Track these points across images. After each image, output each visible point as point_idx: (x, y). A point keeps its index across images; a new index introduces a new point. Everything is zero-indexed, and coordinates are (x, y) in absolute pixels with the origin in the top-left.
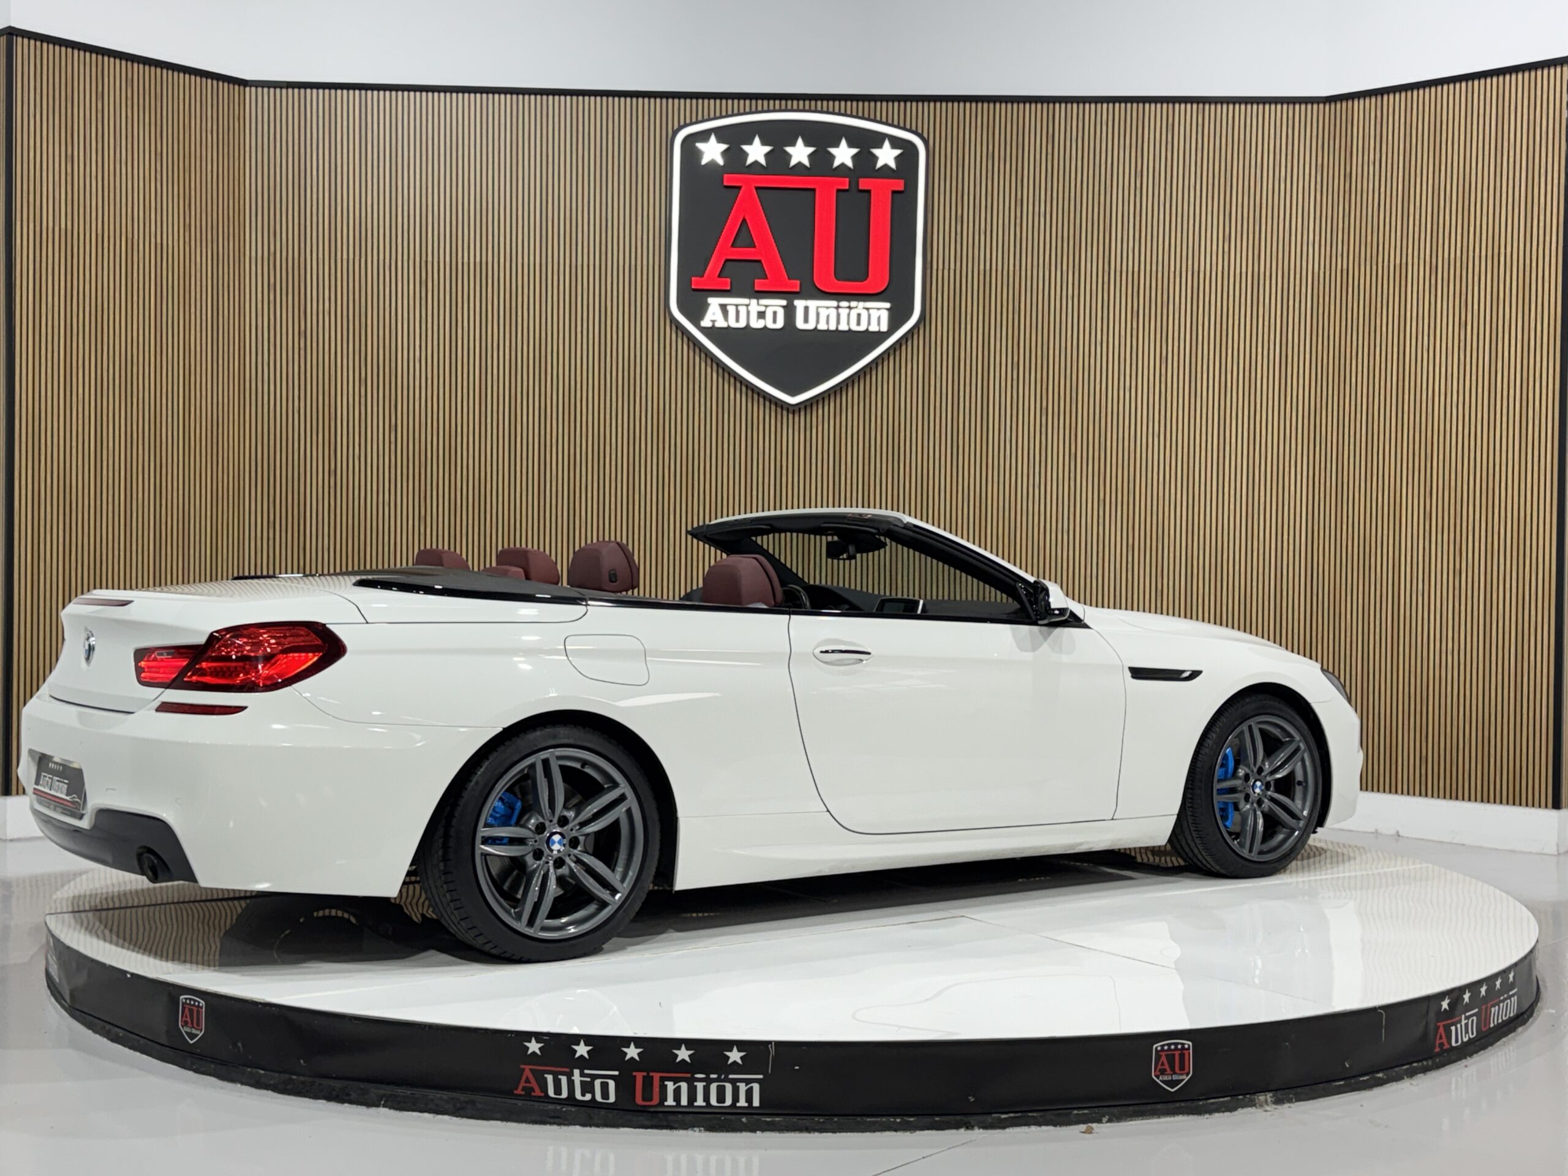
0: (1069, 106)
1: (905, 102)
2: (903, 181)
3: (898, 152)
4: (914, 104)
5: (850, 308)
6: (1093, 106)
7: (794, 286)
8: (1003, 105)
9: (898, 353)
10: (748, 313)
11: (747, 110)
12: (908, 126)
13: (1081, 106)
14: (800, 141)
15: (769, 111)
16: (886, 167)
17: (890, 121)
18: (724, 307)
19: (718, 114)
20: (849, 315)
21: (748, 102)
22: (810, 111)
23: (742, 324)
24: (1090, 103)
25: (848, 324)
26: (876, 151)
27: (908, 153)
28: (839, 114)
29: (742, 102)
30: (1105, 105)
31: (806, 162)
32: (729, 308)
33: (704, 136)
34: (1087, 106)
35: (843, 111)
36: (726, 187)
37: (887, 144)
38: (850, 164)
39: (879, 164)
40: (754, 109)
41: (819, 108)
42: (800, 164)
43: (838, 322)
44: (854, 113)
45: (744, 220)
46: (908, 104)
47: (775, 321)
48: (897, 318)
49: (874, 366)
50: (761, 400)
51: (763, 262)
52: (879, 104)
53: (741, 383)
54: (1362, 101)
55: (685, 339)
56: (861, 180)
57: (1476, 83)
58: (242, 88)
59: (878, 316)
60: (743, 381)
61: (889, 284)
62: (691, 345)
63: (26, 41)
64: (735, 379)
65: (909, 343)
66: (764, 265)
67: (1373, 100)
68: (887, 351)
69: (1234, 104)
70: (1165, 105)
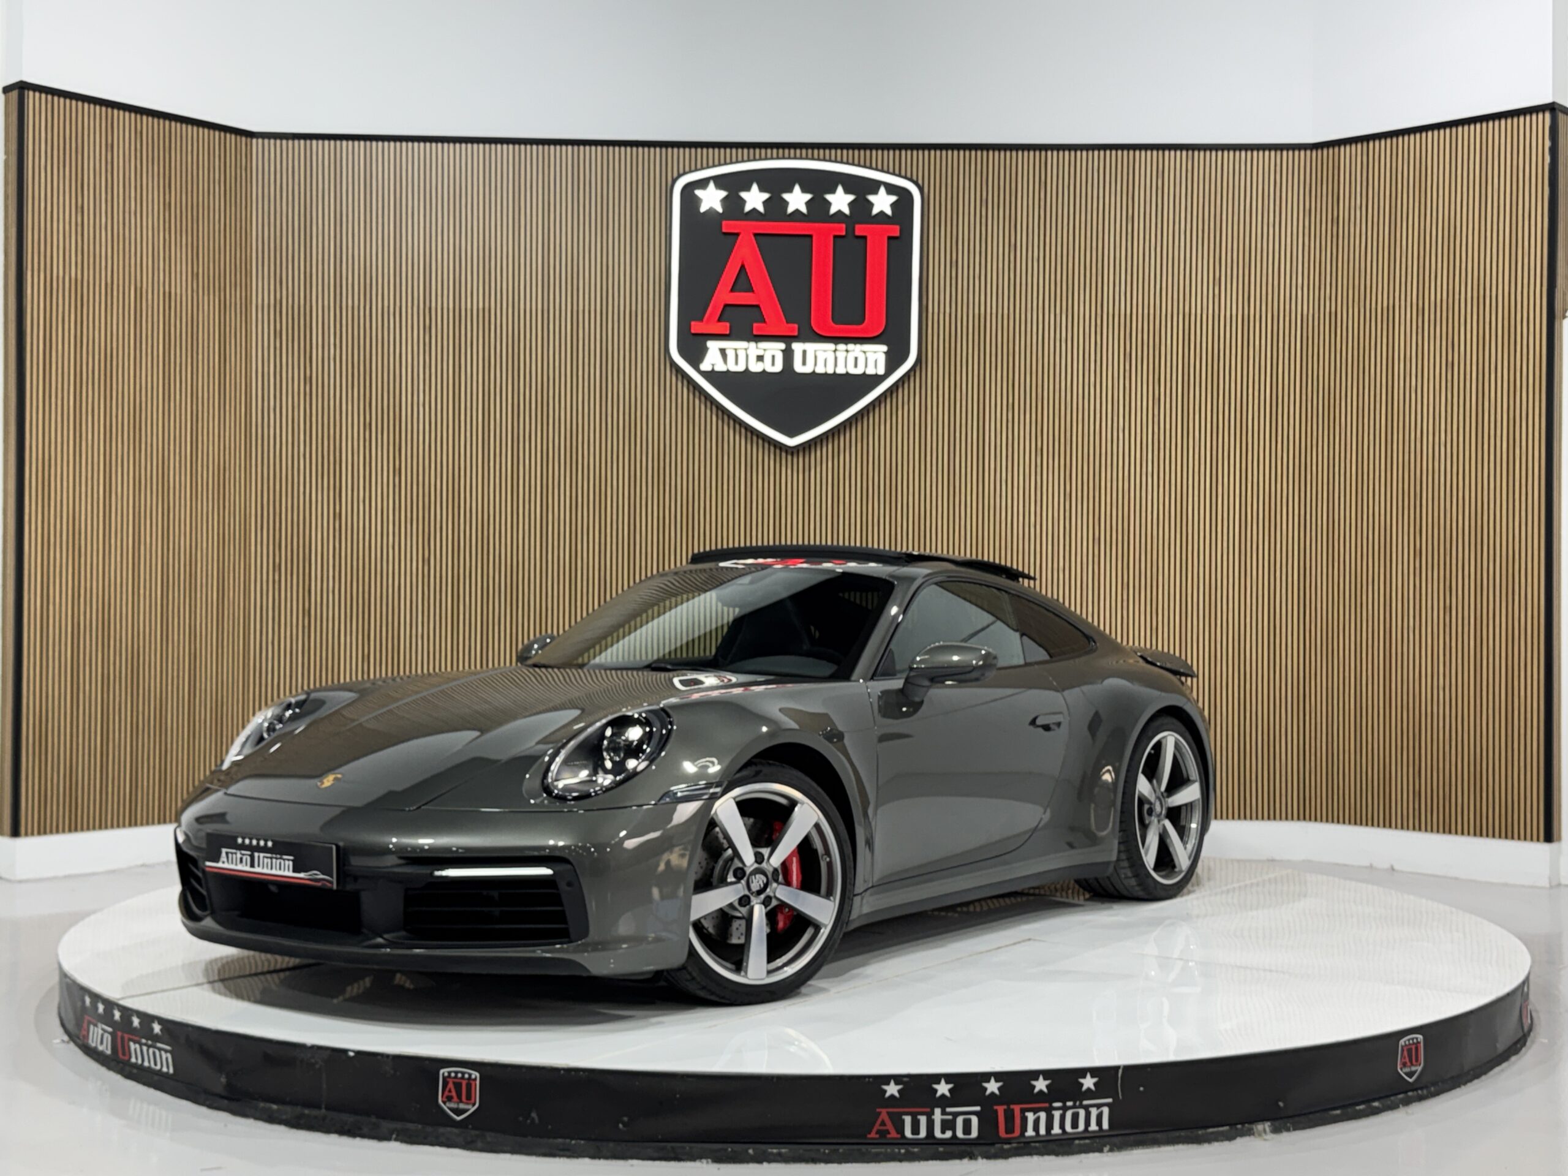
0: (1061, 153)
1: (900, 150)
2: (898, 227)
3: (893, 198)
4: (909, 152)
5: (847, 351)
6: (1084, 153)
7: (793, 330)
8: (997, 153)
9: (894, 395)
10: (747, 356)
11: (745, 158)
12: (903, 173)
13: (1073, 153)
14: (797, 188)
15: (766, 159)
16: (882, 213)
17: (885, 168)
18: (723, 352)
19: (716, 162)
20: (846, 358)
21: (746, 151)
22: (807, 158)
23: (741, 368)
24: (1081, 150)
25: (846, 366)
26: (871, 198)
27: (903, 199)
28: (836, 161)
29: (740, 151)
30: (1096, 153)
31: (804, 210)
32: (728, 352)
33: (703, 184)
34: (1079, 153)
35: (839, 159)
36: (725, 234)
37: (882, 190)
38: (847, 211)
39: (875, 211)
40: (752, 157)
41: (816, 156)
42: (797, 211)
43: (836, 365)
44: (850, 161)
45: (743, 266)
46: (903, 152)
47: (773, 364)
48: (893, 362)
49: (871, 408)
50: (760, 442)
51: (761, 306)
52: (874, 152)
53: (740, 425)
54: (1348, 148)
55: (685, 383)
56: (857, 226)
57: (1460, 129)
58: (249, 140)
59: (875, 360)
60: (742, 423)
61: (886, 326)
62: (691, 388)
63: (37, 94)
64: (735, 421)
65: (906, 386)
66: (762, 310)
67: (1359, 146)
68: (884, 395)
69: (1223, 150)
70: (1155, 152)
